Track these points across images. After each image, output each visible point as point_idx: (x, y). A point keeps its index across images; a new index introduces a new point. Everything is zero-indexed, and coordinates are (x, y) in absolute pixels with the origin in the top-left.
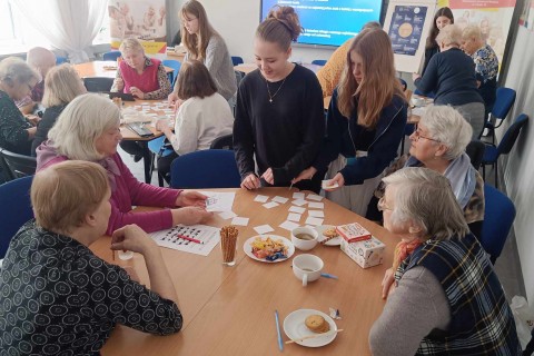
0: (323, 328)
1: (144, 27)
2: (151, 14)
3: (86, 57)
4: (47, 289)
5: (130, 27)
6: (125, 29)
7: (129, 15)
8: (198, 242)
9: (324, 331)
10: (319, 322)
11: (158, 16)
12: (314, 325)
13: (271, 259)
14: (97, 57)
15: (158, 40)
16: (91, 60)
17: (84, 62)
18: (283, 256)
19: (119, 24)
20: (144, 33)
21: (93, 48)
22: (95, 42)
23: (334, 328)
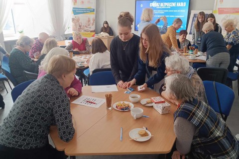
0: (146, 135)
1: (86, 26)
2: (89, 21)
3: (62, 39)
4: (28, 110)
5: (80, 26)
6: (78, 27)
7: (80, 21)
8: (95, 103)
9: (146, 136)
10: (144, 132)
11: (92, 22)
12: (142, 134)
13: (123, 109)
14: (66, 39)
15: (91, 31)
16: (64, 40)
17: (61, 40)
18: (128, 109)
19: (76, 25)
20: (86, 29)
21: (65, 35)
22: (66, 33)
23: (150, 135)
